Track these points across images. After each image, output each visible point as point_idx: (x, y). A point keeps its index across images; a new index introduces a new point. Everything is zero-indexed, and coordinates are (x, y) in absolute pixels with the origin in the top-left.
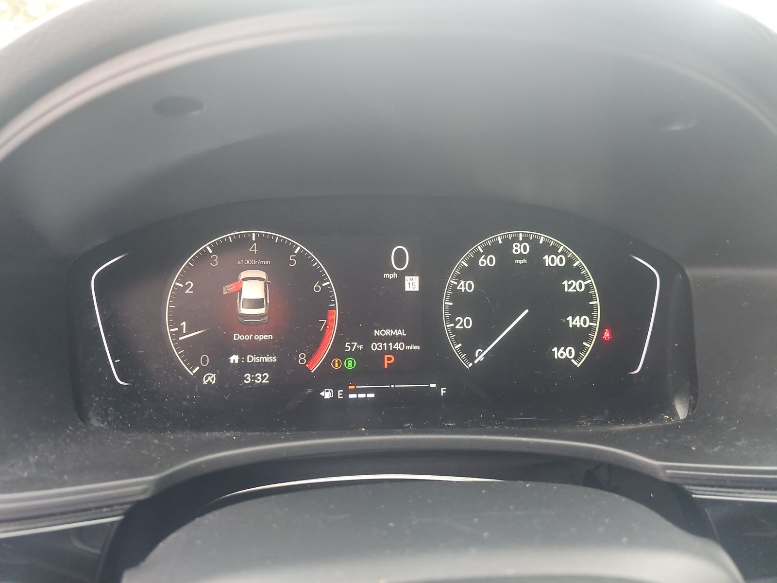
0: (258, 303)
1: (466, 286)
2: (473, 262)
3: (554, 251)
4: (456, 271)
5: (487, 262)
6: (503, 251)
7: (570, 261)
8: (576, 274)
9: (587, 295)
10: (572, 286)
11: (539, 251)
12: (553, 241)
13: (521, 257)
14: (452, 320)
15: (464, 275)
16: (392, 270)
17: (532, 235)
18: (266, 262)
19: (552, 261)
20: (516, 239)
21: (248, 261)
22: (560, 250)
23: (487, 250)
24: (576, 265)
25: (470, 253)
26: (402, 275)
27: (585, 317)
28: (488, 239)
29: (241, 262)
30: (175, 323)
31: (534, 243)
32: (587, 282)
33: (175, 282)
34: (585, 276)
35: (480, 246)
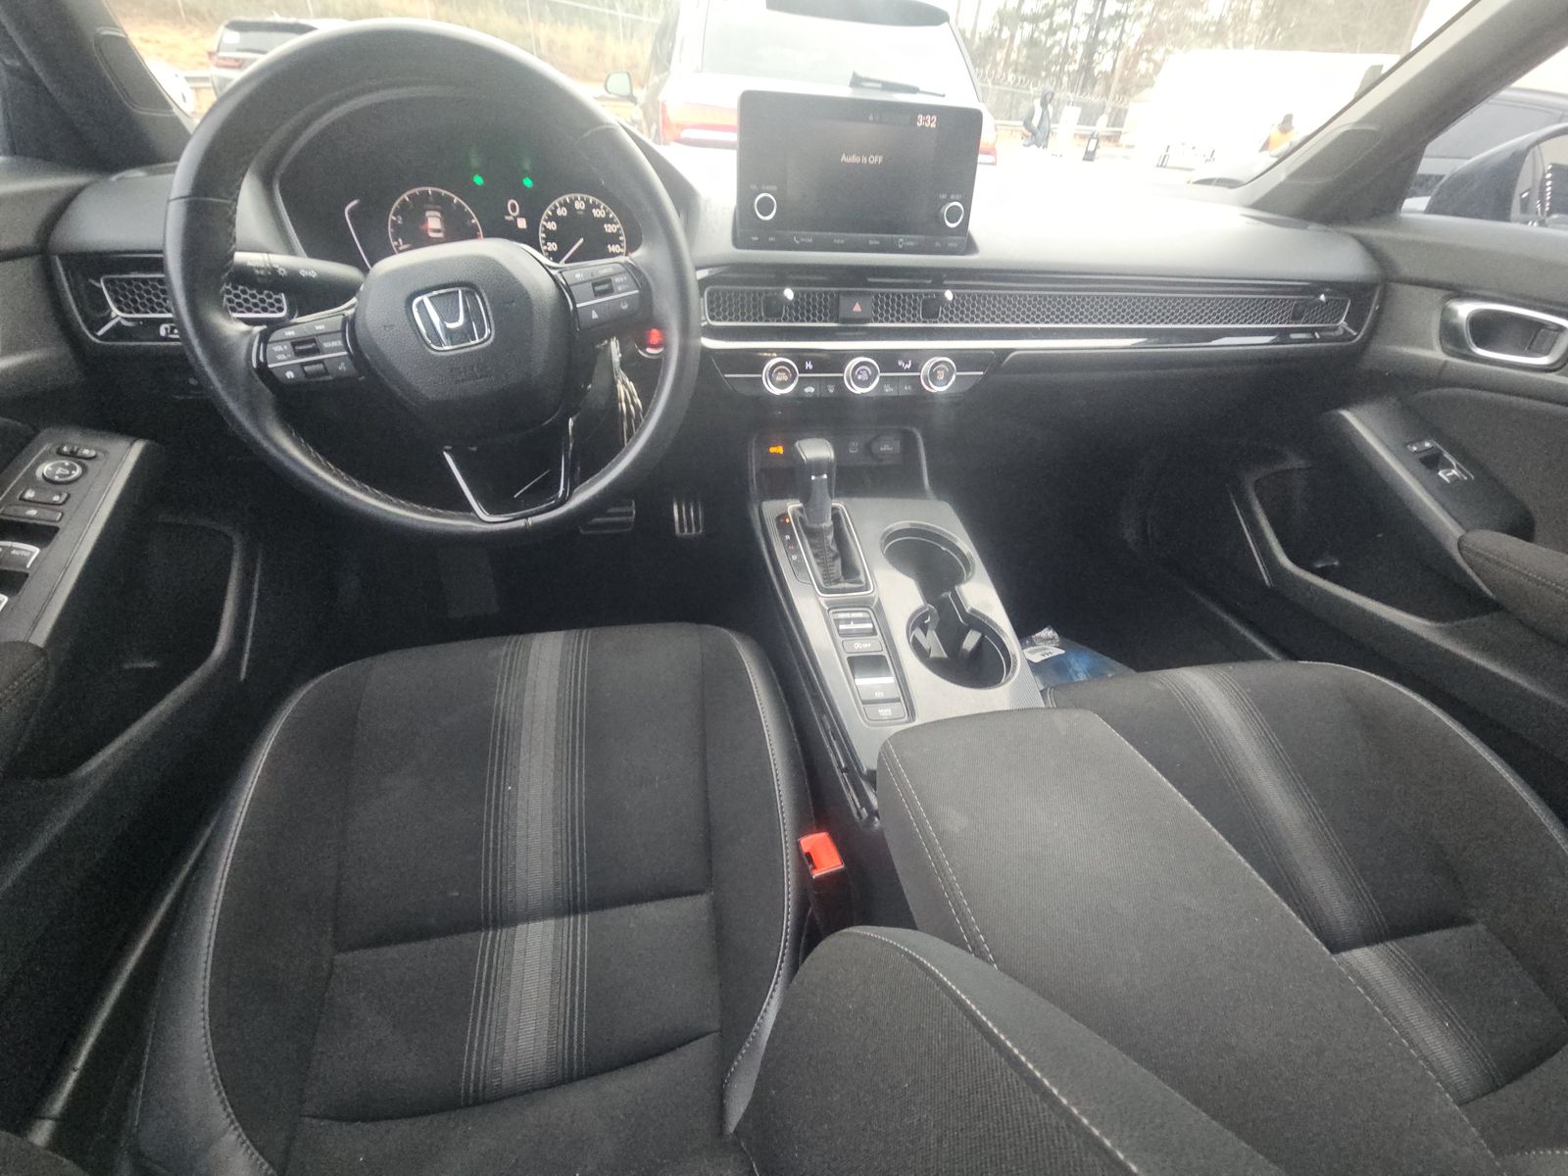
0: (438, 231)
1: (552, 226)
2: (554, 212)
3: (598, 207)
4: (544, 216)
5: (562, 212)
6: (570, 206)
7: (608, 214)
8: (611, 221)
9: (618, 234)
10: (610, 228)
11: (590, 207)
12: (597, 201)
13: (580, 210)
14: (545, 244)
15: (550, 219)
16: (509, 215)
17: (585, 196)
18: (439, 207)
19: (598, 213)
20: (576, 199)
21: (430, 206)
22: (602, 207)
23: (561, 205)
24: (611, 216)
25: (551, 206)
26: (515, 218)
27: (618, 246)
28: (561, 199)
29: (425, 206)
30: (396, 240)
31: (587, 202)
32: (618, 226)
33: (392, 217)
34: (616, 224)
35: (556, 203)
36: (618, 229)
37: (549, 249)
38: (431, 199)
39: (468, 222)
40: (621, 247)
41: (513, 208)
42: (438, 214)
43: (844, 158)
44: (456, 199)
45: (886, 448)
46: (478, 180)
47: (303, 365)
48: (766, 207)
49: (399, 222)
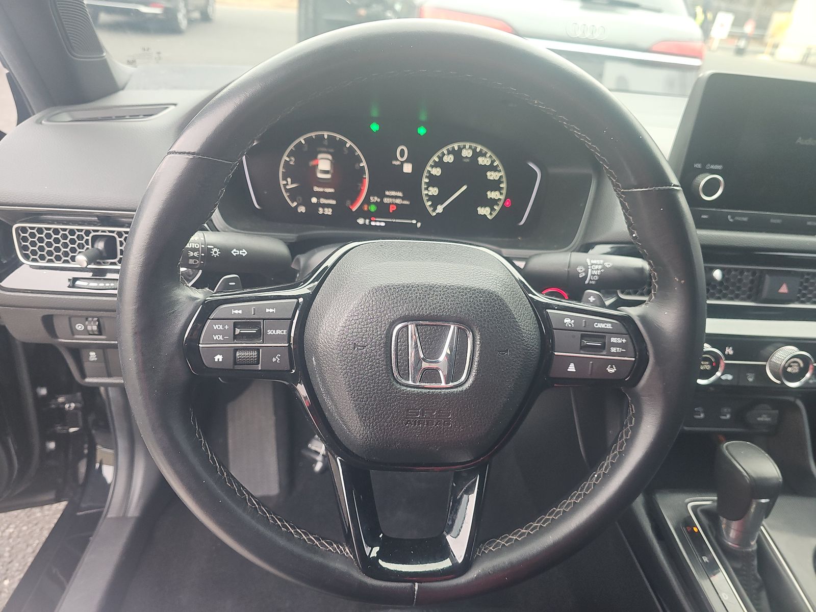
0: (326, 172)
1: (437, 172)
2: (441, 158)
3: (484, 155)
4: (431, 162)
5: (449, 159)
6: (457, 154)
7: (492, 163)
8: (493, 168)
9: (499, 181)
10: (492, 176)
11: (476, 155)
12: (485, 150)
13: (467, 157)
14: (427, 189)
15: (436, 165)
16: (397, 159)
17: (474, 145)
18: (332, 150)
19: (483, 161)
20: (464, 147)
21: (323, 149)
22: (488, 155)
23: (449, 153)
24: (495, 164)
25: (439, 153)
26: (402, 163)
27: (497, 193)
28: (450, 147)
29: (319, 149)
30: (285, 179)
31: (474, 150)
32: (501, 174)
33: (285, 158)
34: (500, 171)
35: (445, 150)
36: (501, 177)
37: (430, 194)
38: (326, 143)
39: (357, 165)
40: (501, 194)
41: (402, 152)
42: (330, 157)
43: (800, 141)
44: (349, 144)
45: (764, 418)
46: (375, 127)
47: (236, 350)
48: (711, 187)
49: (292, 163)
